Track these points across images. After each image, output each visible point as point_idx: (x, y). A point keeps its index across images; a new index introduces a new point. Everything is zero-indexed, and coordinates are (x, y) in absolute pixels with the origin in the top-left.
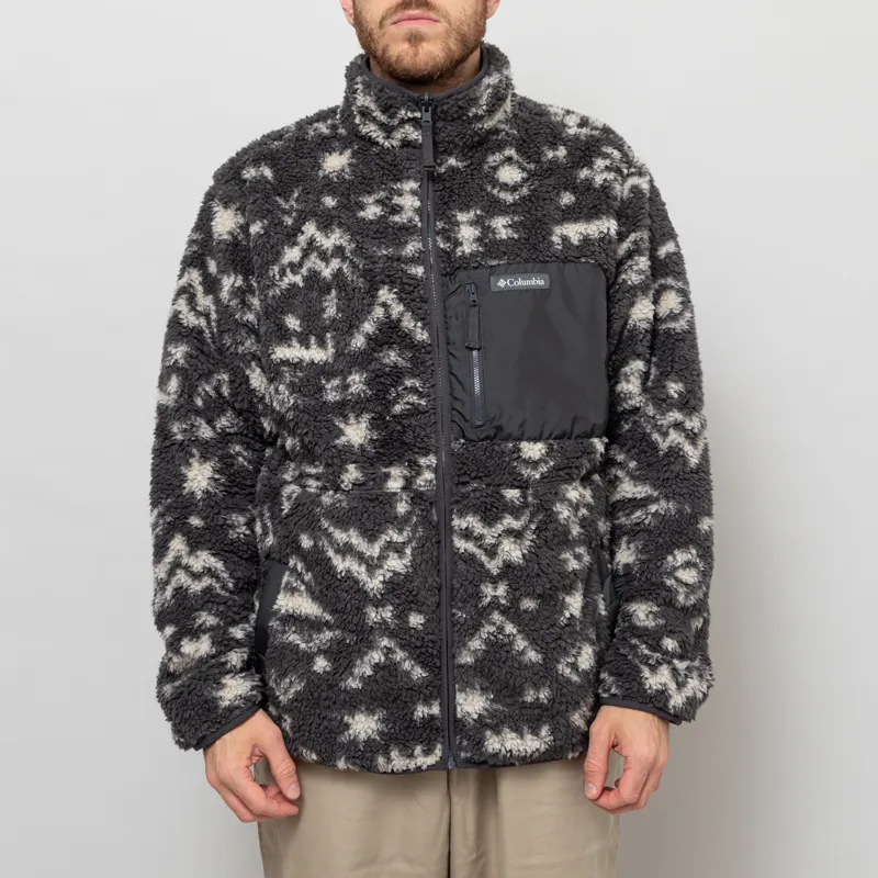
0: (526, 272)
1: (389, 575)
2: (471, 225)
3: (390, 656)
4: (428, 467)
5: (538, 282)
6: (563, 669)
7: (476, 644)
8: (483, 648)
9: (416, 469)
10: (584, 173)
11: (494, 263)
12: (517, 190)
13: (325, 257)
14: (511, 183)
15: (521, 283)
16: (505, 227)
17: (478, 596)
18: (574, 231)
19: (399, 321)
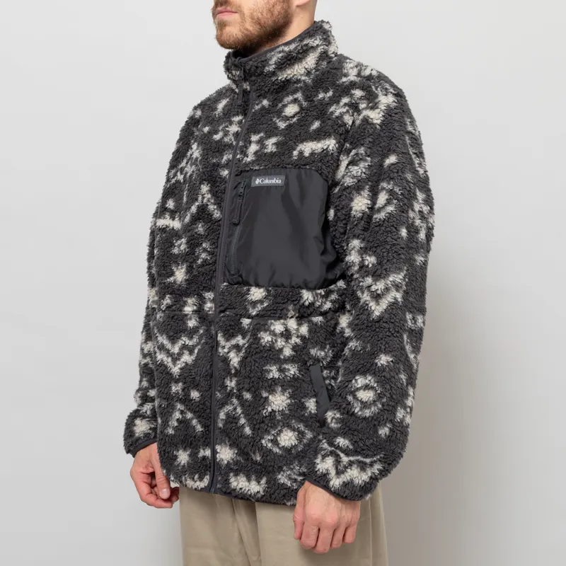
1: (183, 365)
2: (256, 143)
3: (184, 415)
4: (210, 299)
5: (277, 181)
6: (266, 442)
7: (222, 415)
8: (225, 417)
9: (202, 300)
12: (288, 120)
14: (289, 115)
15: (267, 181)
16: (273, 144)
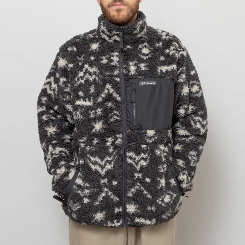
0: (150, 80)
1: (107, 170)
2: (134, 66)
3: (107, 194)
4: (120, 137)
5: (153, 83)
6: (159, 201)
7: (133, 190)
8: (135, 191)
9: (116, 138)
10: (167, 51)
11: (140, 77)
12: (147, 56)
13: (90, 74)
14: (146, 53)
15: (148, 83)
16: (144, 66)
17: (133, 176)
18: (164, 69)
19: (112, 94)
